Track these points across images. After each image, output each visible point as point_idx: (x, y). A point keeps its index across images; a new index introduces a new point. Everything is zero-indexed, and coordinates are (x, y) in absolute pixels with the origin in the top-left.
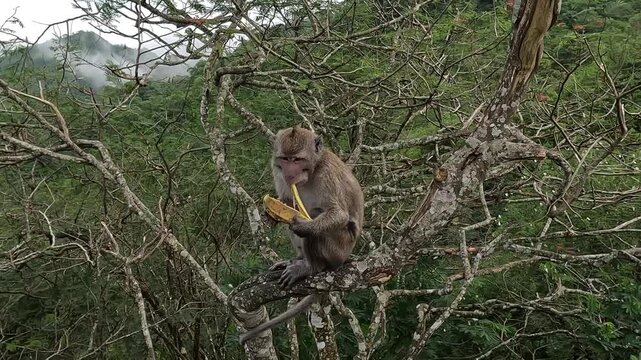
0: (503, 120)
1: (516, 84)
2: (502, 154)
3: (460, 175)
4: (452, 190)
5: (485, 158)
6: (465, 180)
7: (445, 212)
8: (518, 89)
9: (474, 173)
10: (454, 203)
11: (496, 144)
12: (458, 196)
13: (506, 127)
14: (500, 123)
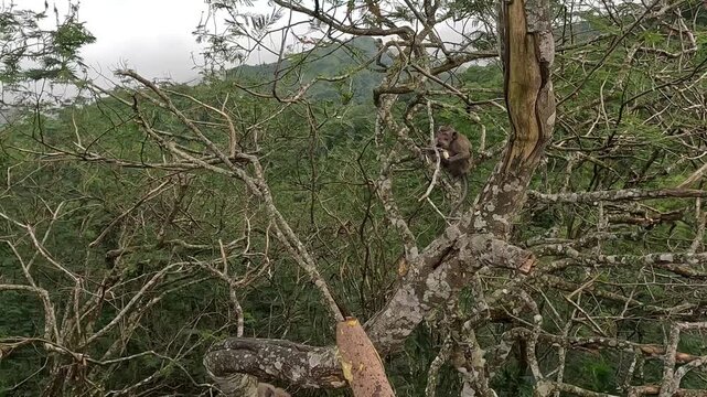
0: (491, 208)
1: (511, 159)
2: (486, 256)
3: (424, 273)
4: (412, 292)
5: (462, 257)
6: (430, 281)
7: (404, 318)
8: (514, 166)
9: (444, 275)
10: (418, 310)
11: (476, 240)
12: (421, 302)
13: (496, 217)
14: (487, 211)
